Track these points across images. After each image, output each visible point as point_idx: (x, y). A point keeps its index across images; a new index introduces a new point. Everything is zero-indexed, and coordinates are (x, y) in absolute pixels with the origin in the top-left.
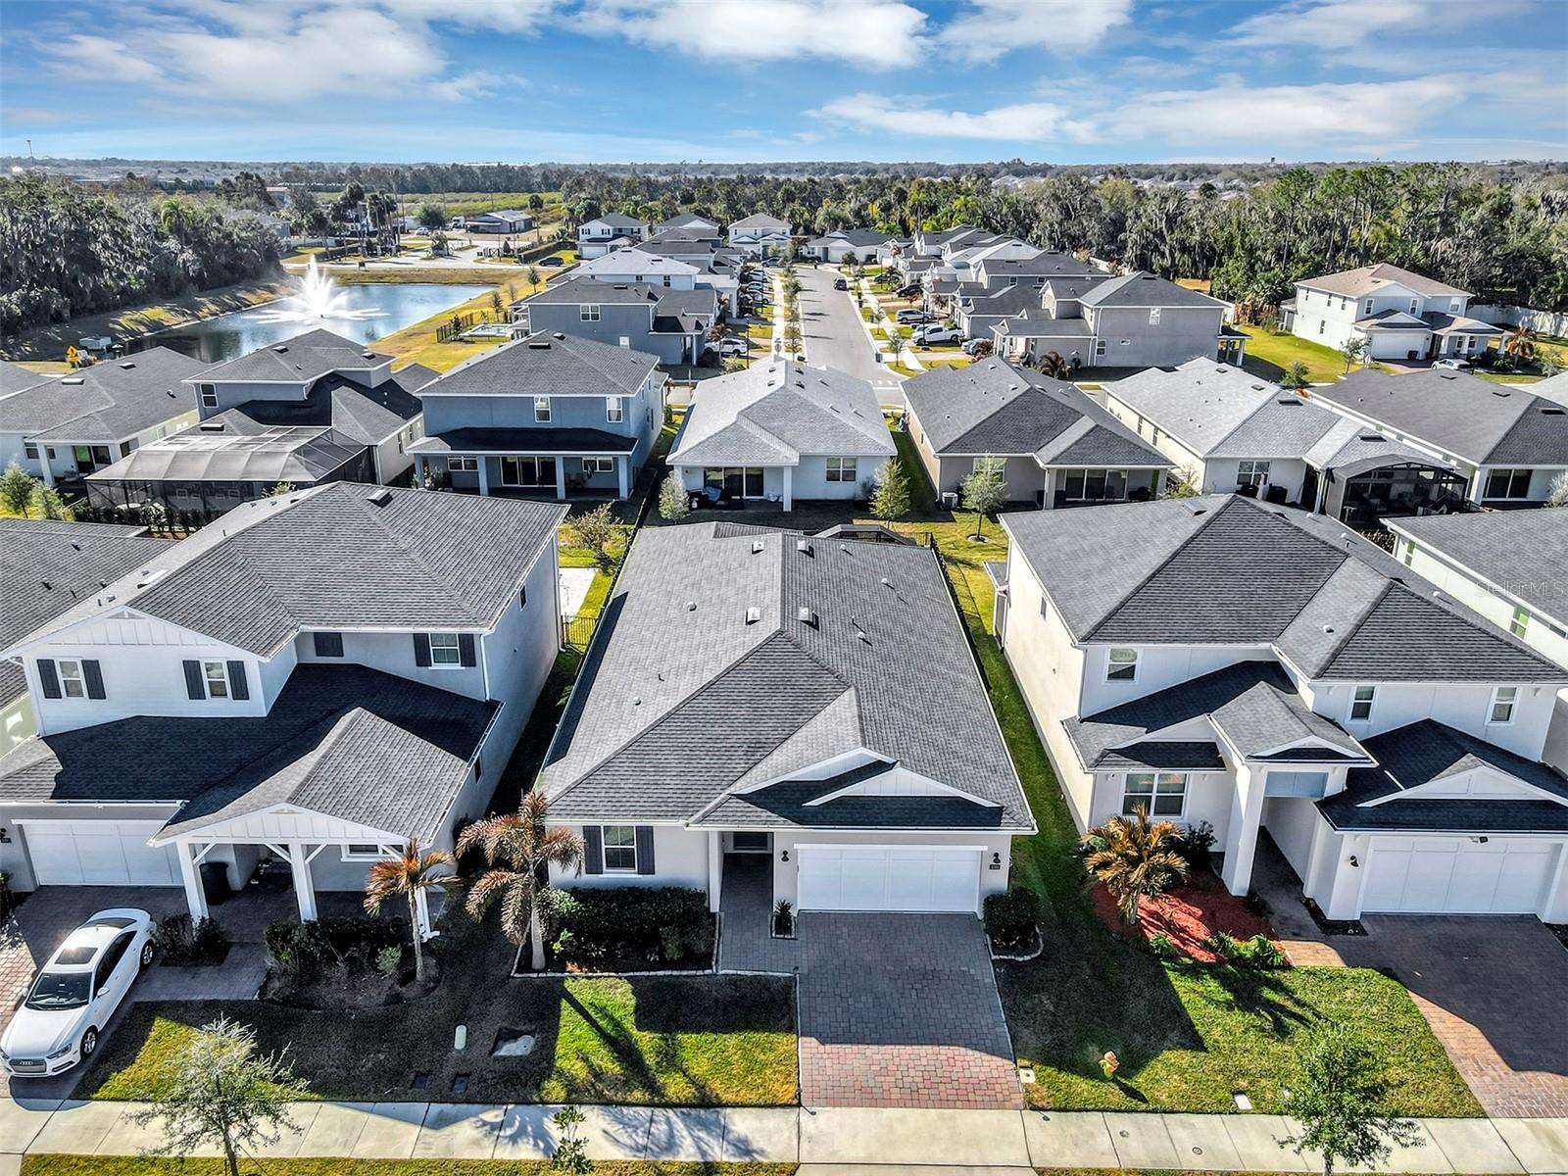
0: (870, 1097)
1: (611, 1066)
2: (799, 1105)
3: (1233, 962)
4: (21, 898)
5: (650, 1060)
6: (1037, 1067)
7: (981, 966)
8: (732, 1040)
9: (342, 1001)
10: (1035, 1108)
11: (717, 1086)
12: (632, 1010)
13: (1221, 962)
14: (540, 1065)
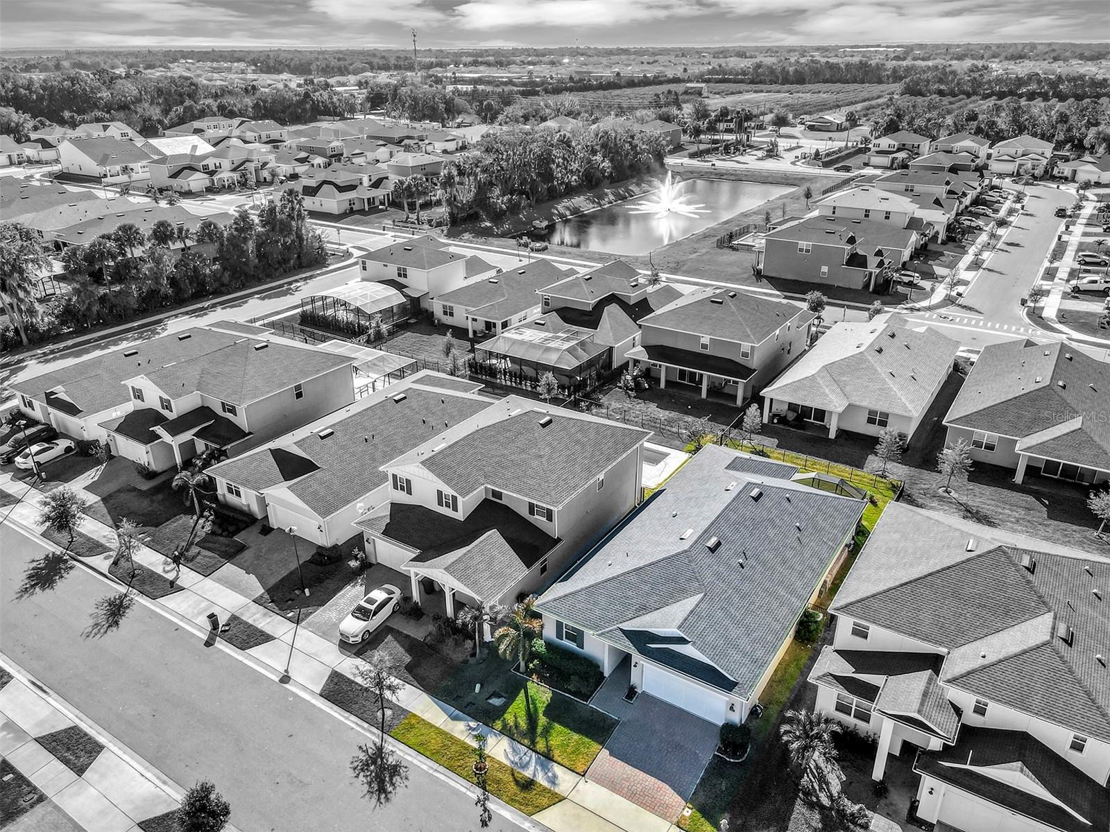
0: (614, 786)
1: (523, 724)
2: (583, 776)
3: (838, 811)
4: (371, 565)
5: (539, 730)
6: (694, 810)
7: (707, 753)
8: (576, 736)
9: (448, 654)
10: (678, 827)
11: (556, 754)
12: (545, 705)
13: (831, 809)
14: (499, 712)
